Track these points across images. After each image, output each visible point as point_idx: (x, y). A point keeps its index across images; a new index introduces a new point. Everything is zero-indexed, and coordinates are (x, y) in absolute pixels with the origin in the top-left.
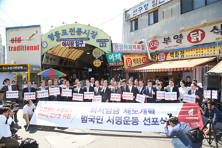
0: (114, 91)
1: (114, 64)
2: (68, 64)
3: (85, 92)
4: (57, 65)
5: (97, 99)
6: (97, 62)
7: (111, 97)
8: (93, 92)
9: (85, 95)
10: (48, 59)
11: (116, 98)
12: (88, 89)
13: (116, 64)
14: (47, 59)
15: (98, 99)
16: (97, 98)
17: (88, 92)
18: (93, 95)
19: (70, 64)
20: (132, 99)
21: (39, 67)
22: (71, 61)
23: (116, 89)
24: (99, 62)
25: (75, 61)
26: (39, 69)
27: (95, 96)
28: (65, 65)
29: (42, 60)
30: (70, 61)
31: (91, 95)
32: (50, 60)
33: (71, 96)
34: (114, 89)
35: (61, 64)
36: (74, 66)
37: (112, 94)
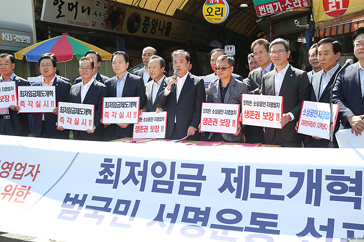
0: (216, 95)
1: (274, 7)
2: (142, 26)
3: (106, 100)
4: (99, 27)
5: (149, 124)
6: (214, 7)
7: (204, 116)
8: (136, 99)
9: (105, 110)
10: (60, 7)
11: (219, 123)
12: (120, 88)
13: (284, 9)
14: (55, 4)
15: (154, 123)
16: (150, 119)
17: (119, 99)
18: (136, 109)
19: (150, 28)
20: (277, 124)
21: (25, 31)
22: (152, 17)
23: (225, 85)
24: (220, 6)
25: (167, 20)
26: (28, 38)
27: (146, 115)
28: (131, 28)
29: (38, 11)
30: (147, 18)
31: (129, 109)
32: (70, 10)
33: (50, 109)
34: (217, 87)
35: (113, 26)
36: (167, 34)
37: (205, 106)
